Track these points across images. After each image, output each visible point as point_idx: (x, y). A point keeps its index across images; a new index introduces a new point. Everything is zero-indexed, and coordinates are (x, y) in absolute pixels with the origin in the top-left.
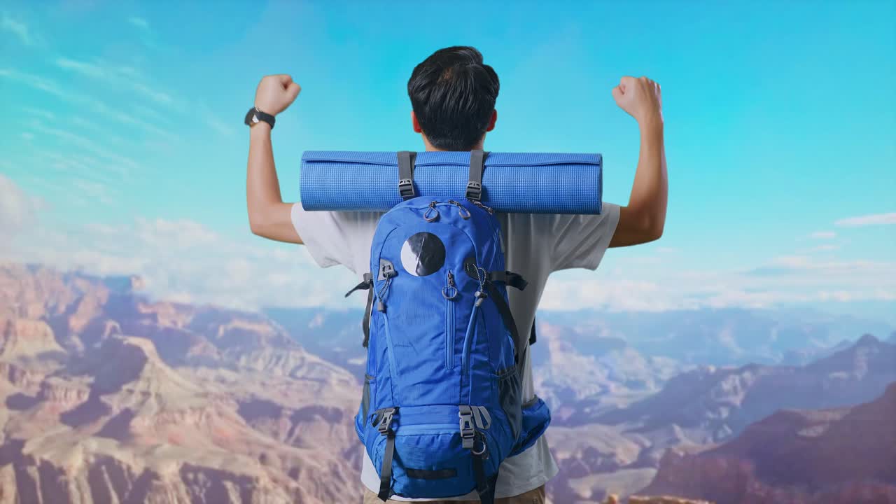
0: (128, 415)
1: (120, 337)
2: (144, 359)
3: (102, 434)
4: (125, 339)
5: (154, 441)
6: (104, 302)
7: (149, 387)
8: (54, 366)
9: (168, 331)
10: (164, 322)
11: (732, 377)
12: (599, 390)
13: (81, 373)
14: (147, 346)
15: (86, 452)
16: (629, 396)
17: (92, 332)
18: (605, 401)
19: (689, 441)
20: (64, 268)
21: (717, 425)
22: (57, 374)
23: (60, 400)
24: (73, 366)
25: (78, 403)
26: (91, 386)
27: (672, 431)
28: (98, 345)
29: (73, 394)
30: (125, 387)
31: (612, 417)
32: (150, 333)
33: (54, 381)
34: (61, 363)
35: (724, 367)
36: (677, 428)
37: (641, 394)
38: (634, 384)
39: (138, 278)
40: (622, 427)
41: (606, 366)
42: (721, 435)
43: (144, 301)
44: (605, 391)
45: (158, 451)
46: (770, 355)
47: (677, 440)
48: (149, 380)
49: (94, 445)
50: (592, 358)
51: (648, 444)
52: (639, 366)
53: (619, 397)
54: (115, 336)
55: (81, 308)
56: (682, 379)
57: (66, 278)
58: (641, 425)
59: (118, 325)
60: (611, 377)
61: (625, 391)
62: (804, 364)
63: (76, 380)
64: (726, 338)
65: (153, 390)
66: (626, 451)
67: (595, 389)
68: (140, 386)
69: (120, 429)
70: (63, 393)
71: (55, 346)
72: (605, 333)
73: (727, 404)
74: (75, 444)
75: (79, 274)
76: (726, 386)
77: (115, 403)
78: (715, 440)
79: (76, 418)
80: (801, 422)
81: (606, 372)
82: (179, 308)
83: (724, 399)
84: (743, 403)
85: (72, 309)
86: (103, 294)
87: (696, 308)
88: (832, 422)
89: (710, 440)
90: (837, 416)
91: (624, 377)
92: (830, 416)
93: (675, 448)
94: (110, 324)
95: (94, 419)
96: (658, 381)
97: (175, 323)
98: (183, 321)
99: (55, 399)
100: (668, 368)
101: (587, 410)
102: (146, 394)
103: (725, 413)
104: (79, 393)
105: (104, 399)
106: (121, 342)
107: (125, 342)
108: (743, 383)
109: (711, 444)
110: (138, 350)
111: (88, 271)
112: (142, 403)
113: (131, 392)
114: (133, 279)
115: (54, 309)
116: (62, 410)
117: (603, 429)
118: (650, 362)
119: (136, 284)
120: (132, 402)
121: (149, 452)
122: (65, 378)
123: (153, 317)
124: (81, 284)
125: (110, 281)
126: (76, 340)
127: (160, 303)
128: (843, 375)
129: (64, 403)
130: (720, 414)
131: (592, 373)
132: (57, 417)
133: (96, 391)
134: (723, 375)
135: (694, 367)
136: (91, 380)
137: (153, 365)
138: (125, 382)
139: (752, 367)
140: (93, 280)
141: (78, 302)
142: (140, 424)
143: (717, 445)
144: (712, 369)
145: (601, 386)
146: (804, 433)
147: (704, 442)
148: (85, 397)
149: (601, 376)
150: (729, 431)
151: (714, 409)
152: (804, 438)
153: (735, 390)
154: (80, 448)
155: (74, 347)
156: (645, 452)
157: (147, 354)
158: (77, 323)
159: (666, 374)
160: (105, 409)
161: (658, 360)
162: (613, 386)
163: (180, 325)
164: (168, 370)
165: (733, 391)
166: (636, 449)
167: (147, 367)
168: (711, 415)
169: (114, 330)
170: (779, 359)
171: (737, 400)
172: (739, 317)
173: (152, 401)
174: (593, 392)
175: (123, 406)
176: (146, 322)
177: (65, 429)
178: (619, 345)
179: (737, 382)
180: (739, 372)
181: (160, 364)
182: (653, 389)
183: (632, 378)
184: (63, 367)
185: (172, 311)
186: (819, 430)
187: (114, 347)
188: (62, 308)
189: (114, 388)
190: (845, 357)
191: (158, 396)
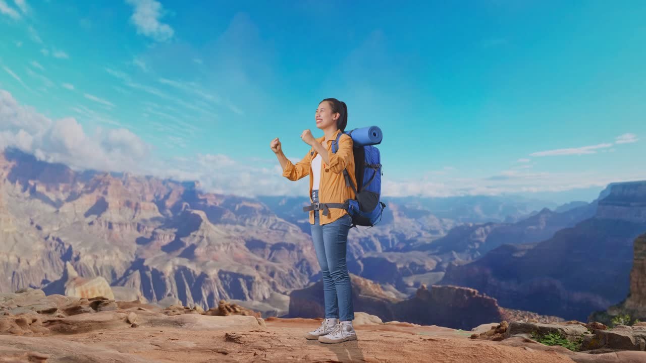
0: (193, 247)
1: (189, 210)
2: (201, 221)
3: (181, 256)
4: (192, 211)
5: (206, 259)
6: (182, 193)
7: (203, 234)
8: (158, 224)
9: (212, 207)
10: (210, 203)
11: (481, 228)
12: (417, 234)
13: (171, 227)
14: (202, 214)
15: (174, 265)
16: (431, 238)
17: (176, 208)
18: (420, 240)
19: (460, 259)
20: (163, 177)
21: (473, 251)
22: (160, 227)
23: (161, 240)
24: (167, 224)
25: (170, 241)
26: (175, 233)
27: (452, 254)
28: (179, 214)
29: (168, 237)
30: (192, 234)
31: (423, 247)
32: (204, 208)
33: (158, 231)
34: (162, 222)
35: (477, 224)
36: (454, 253)
37: (437, 236)
38: (434, 232)
39: (198, 182)
40: (428, 252)
41: (420, 223)
42: (475, 256)
43: (201, 193)
44: (420, 235)
45: (207, 264)
46: (499, 218)
47: (454, 259)
48: (203, 230)
49: (178, 261)
50: (414, 220)
51: (440, 260)
52: (436, 223)
53: (427, 238)
54: (187, 209)
55: (171, 196)
56: (456, 229)
57: (164, 182)
58: (437, 251)
59: (188, 205)
60: (423, 229)
61: (430, 235)
62: (515, 222)
63: (169, 230)
64: (478, 210)
65: (205, 235)
66: (430, 264)
67: (415, 234)
68: (199, 233)
69: (189, 253)
70: (163, 237)
71: (159, 215)
72: (420, 208)
73: (478, 241)
74: (168, 260)
75: (170, 181)
76: (478, 232)
77: (187, 241)
78: (473, 258)
79: (169, 249)
80: (513, 250)
81: (420, 226)
82: (217, 196)
83: (477, 239)
84: (486, 241)
85: (167, 197)
86: (181, 190)
87: (463, 195)
88: (529, 250)
89: (470, 259)
90: (532, 247)
91: (429, 229)
92: (527, 247)
93: (453, 263)
94: (185, 204)
95: (177, 249)
96: (445, 231)
97: (215, 203)
98: (219, 202)
99: (159, 239)
100: (450, 224)
101: (411, 244)
102: (202, 237)
103: (477, 246)
104: (170, 236)
105: (182, 239)
106: (190, 212)
107: (192, 213)
108: (486, 231)
109: (470, 260)
110: (198, 216)
111: (174, 179)
112: (200, 241)
113: (194, 236)
114: (196, 183)
115: (158, 197)
116: (162, 245)
117: (420, 253)
118: (441, 221)
119: (197, 185)
120: (195, 241)
121: (203, 264)
122: (163, 229)
123: (205, 200)
124: (171, 185)
125: (185, 184)
126: (168, 212)
127: (208, 194)
128: (534, 227)
129: (163, 241)
130: (475, 246)
131: (413, 227)
132: (160, 248)
133: (178, 236)
134: (476, 227)
135: (462, 224)
136: (176, 230)
137: (205, 222)
138: (192, 231)
139: (490, 224)
140: (177, 183)
141: (170, 193)
142: (199, 251)
143: (474, 261)
144: (471, 225)
145: (418, 233)
146: (515, 255)
147: (467, 259)
148: (173, 239)
149: (418, 228)
150: (479, 254)
151: (472, 243)
152: (514, 257)
153: (482, 235)
154: (171, 262)
155: (168, 214)
156: (439, 264)
157: (202, 218)
158: (169, 203)
159: (449, 227)
160: (183, 244)
161: (445, 220)
162: (423, 233)
163: (218, 204)
164: (212, 226)
165: (481, 235)
166: (435, 263)
167: (202, 224)
168: (471, 247)
169: (186, 207)
170: (503, 220)
171: (483, 240)
172: (483, 200)
173: (205, 240)
174: (414, 236)
175: (191, 243)
176: (202, 203)
177: (164, 253)
178: (427, 213)
179: (483, 231)
180: (484, 226)
181: (208, 223)
182: (443, 234)
183: (432, 229)
184: (163, 224)
185: (214, 198)
186: (523, 253)
187: (186, 214)
188: (162, 196)
189: (187, 234)
190: (534, 219)
191: (208, 238)
